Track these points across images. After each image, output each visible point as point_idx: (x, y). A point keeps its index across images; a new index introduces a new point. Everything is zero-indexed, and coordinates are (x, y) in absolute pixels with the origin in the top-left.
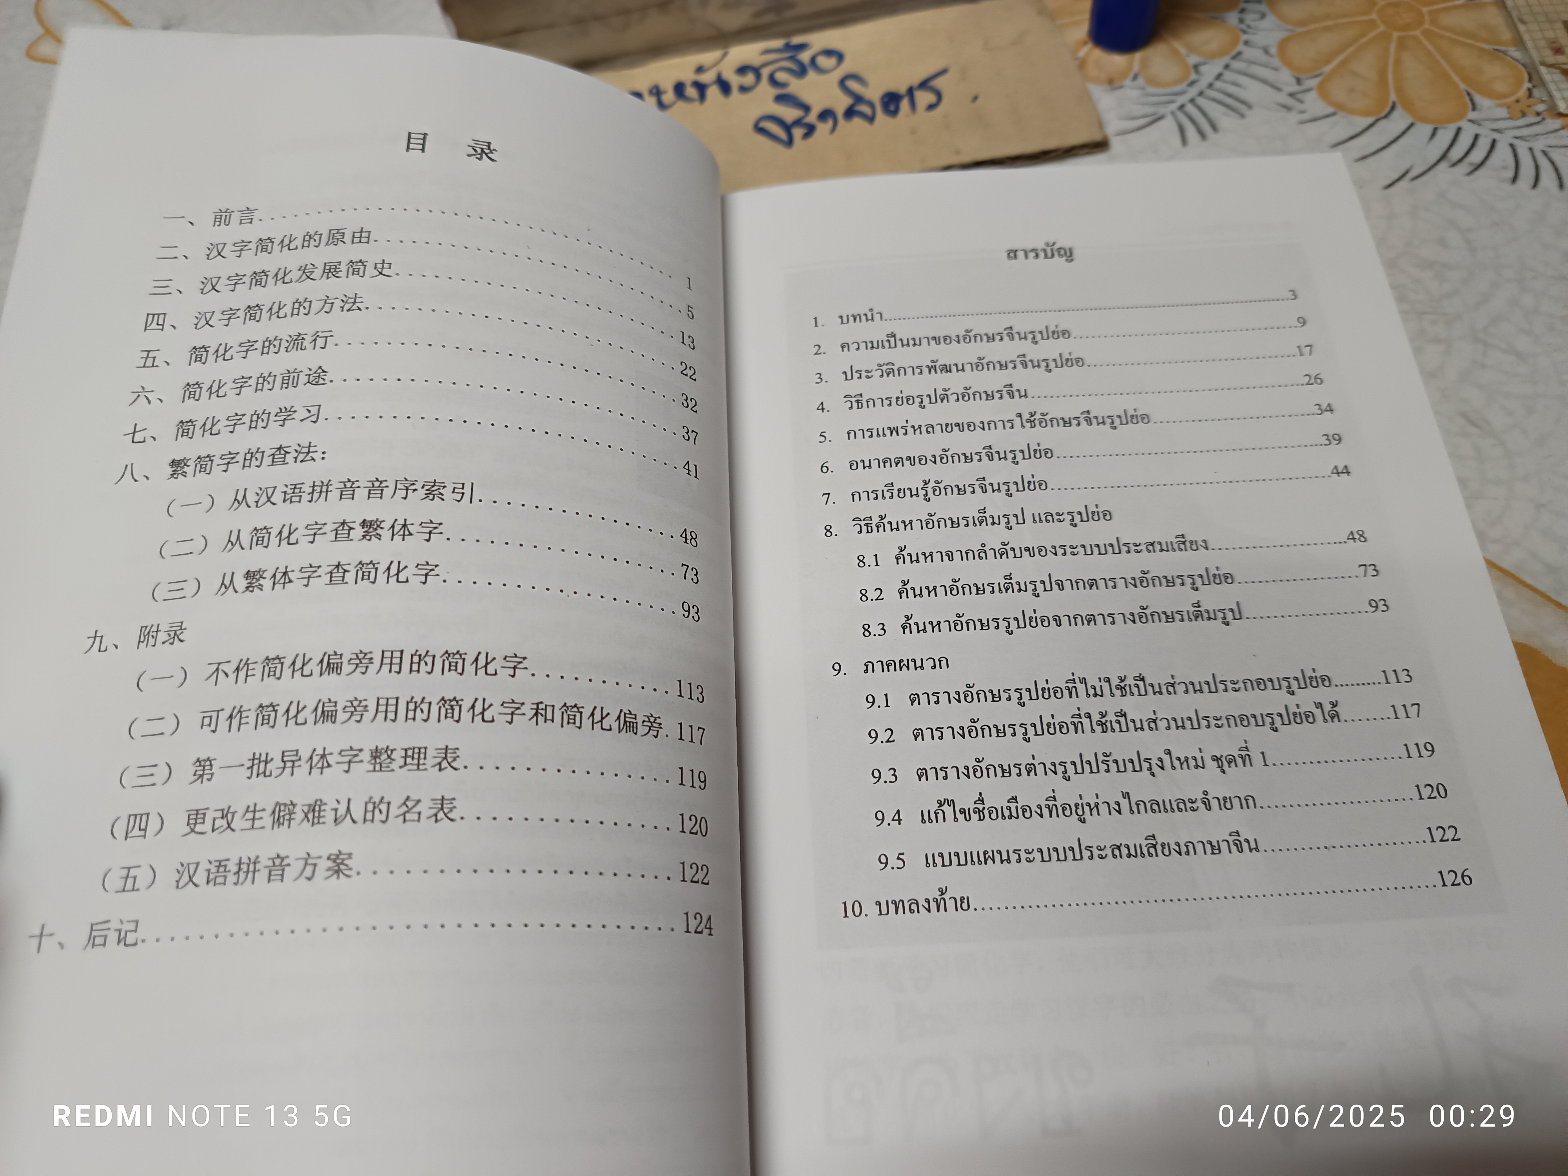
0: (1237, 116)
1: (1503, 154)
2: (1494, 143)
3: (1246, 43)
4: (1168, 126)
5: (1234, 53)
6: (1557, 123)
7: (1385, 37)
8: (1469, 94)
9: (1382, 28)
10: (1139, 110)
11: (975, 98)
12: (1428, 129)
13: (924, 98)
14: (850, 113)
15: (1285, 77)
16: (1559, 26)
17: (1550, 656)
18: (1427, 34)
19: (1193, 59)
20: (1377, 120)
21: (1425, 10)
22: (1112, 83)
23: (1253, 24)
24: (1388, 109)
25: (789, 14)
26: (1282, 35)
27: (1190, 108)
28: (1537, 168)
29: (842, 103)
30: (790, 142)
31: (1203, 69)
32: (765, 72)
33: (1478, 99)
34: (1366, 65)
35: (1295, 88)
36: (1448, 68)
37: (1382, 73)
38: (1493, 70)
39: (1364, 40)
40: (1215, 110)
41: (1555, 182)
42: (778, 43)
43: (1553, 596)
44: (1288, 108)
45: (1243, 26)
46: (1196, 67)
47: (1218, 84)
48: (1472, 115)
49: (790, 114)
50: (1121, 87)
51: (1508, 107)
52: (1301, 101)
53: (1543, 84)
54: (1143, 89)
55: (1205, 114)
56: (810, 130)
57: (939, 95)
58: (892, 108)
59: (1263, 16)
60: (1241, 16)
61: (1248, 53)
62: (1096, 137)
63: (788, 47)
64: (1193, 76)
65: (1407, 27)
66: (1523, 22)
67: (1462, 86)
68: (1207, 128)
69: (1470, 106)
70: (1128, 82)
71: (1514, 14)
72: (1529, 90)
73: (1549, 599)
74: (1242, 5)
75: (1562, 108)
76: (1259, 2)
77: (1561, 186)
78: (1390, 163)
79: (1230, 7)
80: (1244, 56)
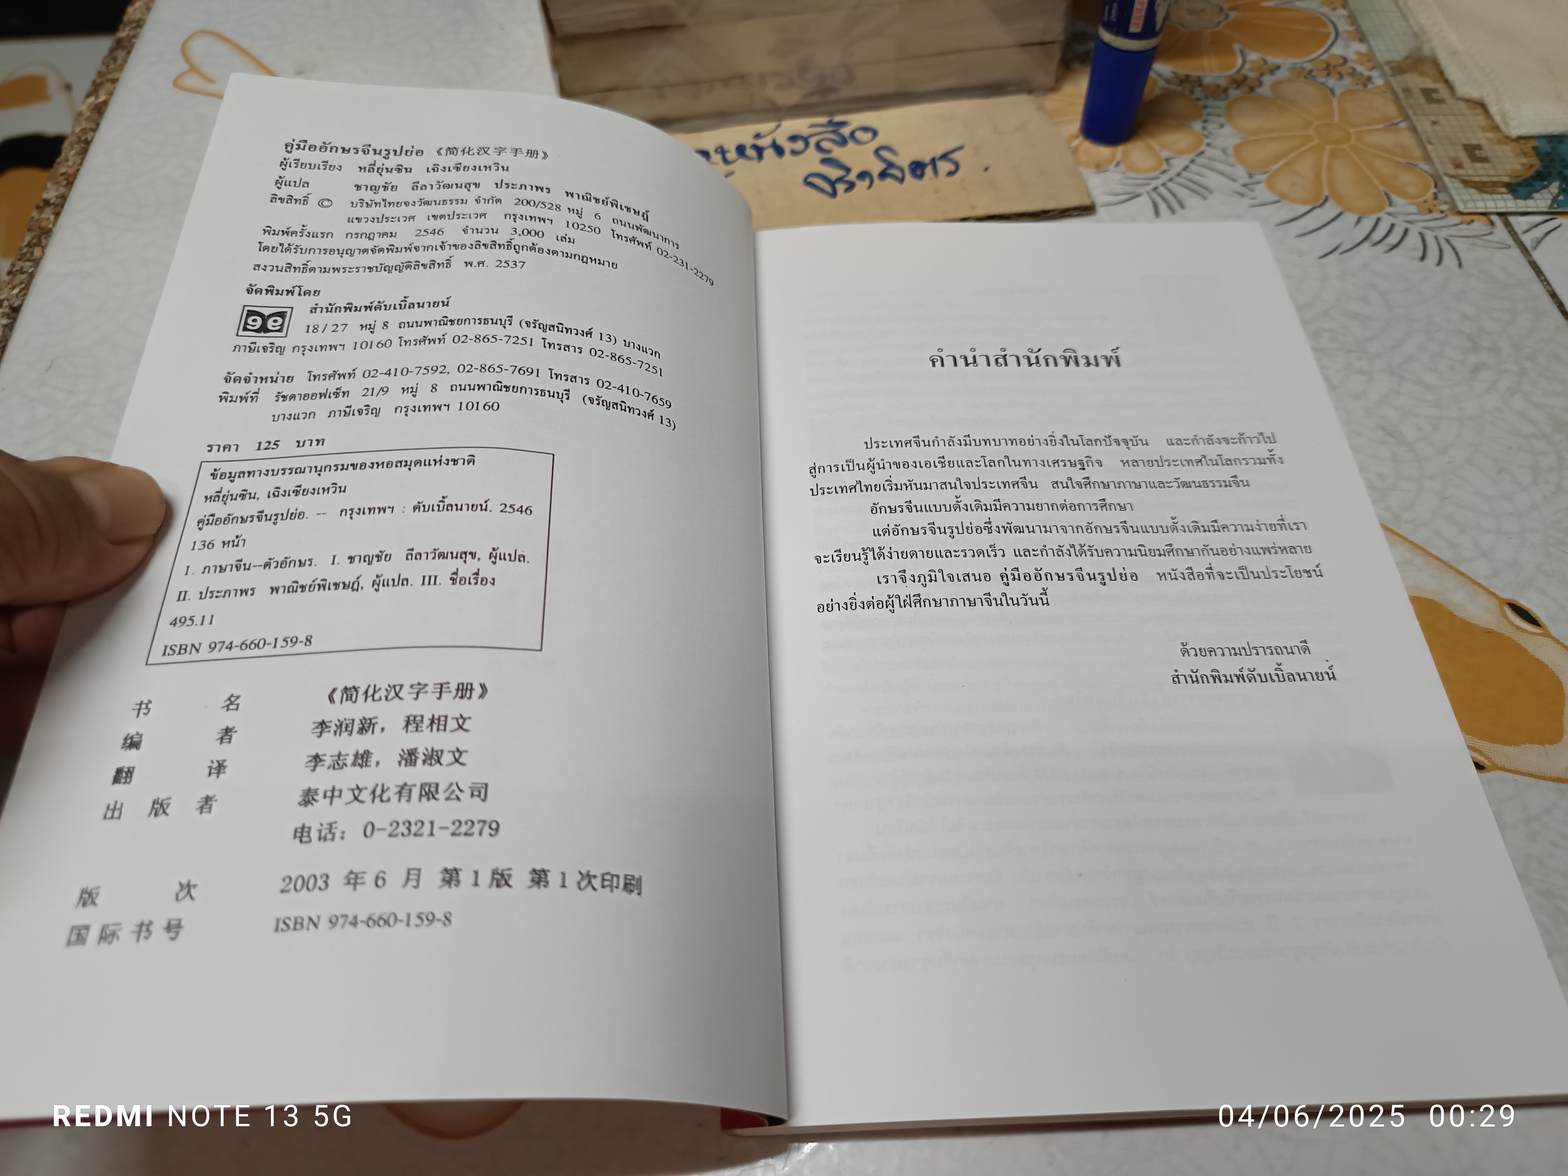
0: (1200, 198)
1: (1413, 240)
2: (1406, 231)
3: (1208, 145)
4: (1143, 203)
5: (1198, 151)
6: (1457, 219)
7: (1320, 148)
8: (1386, 194)
10: (1120, 189)
11: (987, 169)
12: (1353, 217)
13: (944, 167)
14: (883, 175)
15: (1240, 171)
16: (1460, 148)
17: (1452, 609)
18: (1353, 147)
19: (1165, 154)
20: (1314, 208)
21: (1352, 130)
22: (1099, 167)
23: (1214, 132)
24: (1322, 201)
25: (831, 97)
26: (1236, 141)
27: (1162, 190)
28: (1441, 251)
29: (877, 167)
30: (834, 194)
31: (1173, 162)
32: (813, 141)
33: (1395, 198)
34: (1305, 166)
35: (1247, 180)
36: (1370, 174)
37: (1318, 174)
38: (1406, 178)
39: (1303, 149)
40: (1182, 193)
41: (1456, 262)
42: (824, 120)
43: (1454, 565)
44: (1242, 195)
46: (1167, 160)
47: (1185, 174)
48: (1389, 209)
49: (834, 173)
50: (1106, 171)
51: (1418, 205)
52: (1252, 191)
53: (1445, 189)
54: (1124, 173)
55: (1174, 195)
56: (851, 186)
57: (957, 165)
58: (919, 173)
59: (1222, 126)
60: (1204, 125)
61: (1210, 152)
62: (1087, 204)
63: (830, 123)
64: (1165, 167)
65: (1338, 142)
66: (1431, 144)
67: (1382, 188)
68: (1176, 206)
69: (1388, 203)
70: (1111, 167)
71: (1424, 137)
72: (1435, 194)
73: (1451, 568)
74: (1205, 117)
75: (1461, 207)
76: (1219, 115)
77: (1460, 265)
78: (1323, 240)
79: (1195, 117)
80: (1207, 154)
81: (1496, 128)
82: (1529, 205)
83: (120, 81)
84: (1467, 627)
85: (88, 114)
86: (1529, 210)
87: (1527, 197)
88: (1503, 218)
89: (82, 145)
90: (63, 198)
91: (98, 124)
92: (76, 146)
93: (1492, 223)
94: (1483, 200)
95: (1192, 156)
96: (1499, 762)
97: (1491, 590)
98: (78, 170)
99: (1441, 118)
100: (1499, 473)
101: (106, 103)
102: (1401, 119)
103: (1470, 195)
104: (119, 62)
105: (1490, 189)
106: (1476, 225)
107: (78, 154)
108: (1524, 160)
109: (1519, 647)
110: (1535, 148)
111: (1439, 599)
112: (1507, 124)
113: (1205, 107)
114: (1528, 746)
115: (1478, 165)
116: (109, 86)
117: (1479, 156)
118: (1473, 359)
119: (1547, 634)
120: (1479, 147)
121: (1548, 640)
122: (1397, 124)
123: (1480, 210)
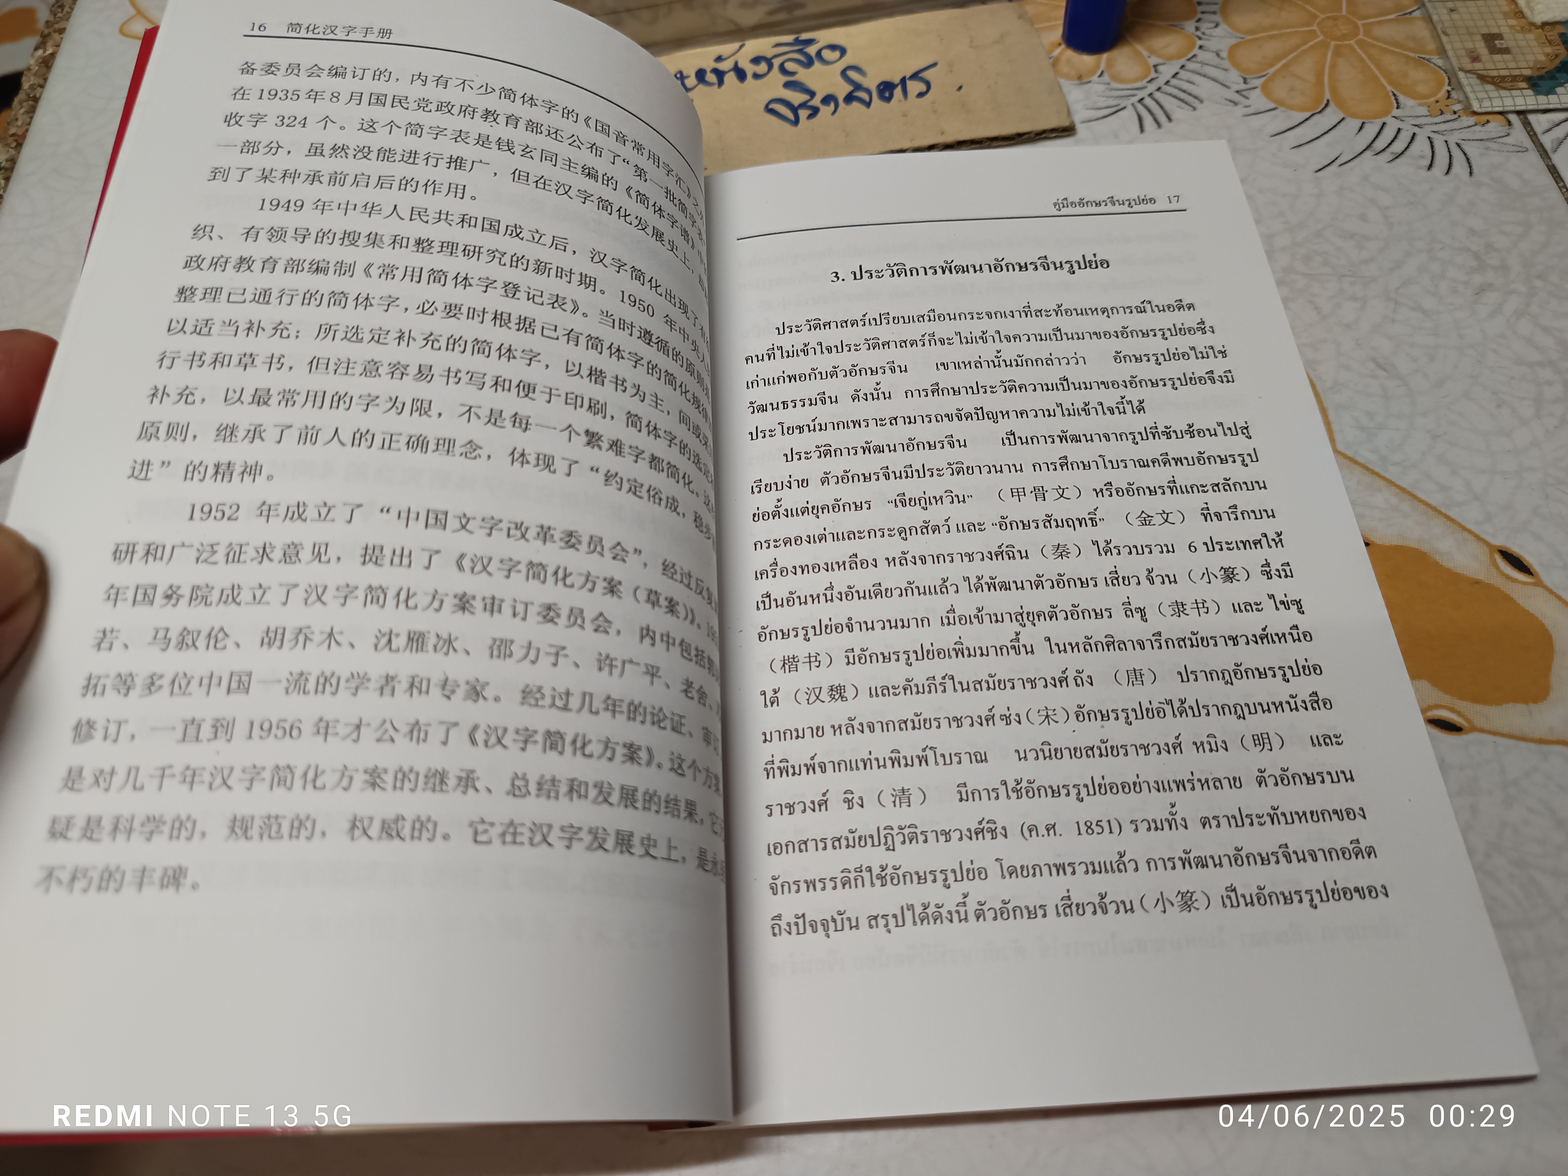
0: (1191, 109)
1: (1421, 146)
2: (1414, 136)
3: (1201, 47)
4: (1129, 115)
5: (1190, 56)
6: (1472, 120)
7: (1324, 45)
8: (1394, 95)
9: (1321, 38)
10: (1102, 102)
11: (960, 88)
12: (1357, 123)
13: (915, 87)
14: (849, 99)
15: (1234, 77)
16: (1479, 37)
17: (1438, 558)
18: (1360, 43)
19: (1153, 60)
20: (1313, 115)
21: (1360, 23)
22: (1081, 79)
23: (1208, 32)
24: (1323, 105)
25: (798, 13)
26: (1234, 41)
27: (1149, 101)
28: (1451, 157)
29: (842, 89)
30: (796, 122)
31: (1162, 68)
32: (777, 62)
33: (1402, 98)
34: (1305, 68)
35: (1242, 86)
36: (1377, 73)
37: (1319, 76)
38: (1417, 75)
39: (1304, 48)
40: (1170, 104)
41: (1467, 170)
42: (790, 38)
43: (1443, 510)
44: (1236, 104)
45: (1198, 33)
46: (1156, 67)
47: (1174, 82)
48: (1396, 112)
49: (797, 98)
50: (1090, 82)
51: (1429, 106)
52: (1247, 98)
53: (1460, 87)
54: (1108, 84)
55: (1162, 107)
56: (815, 111)
57: (928, 85)
58: (887, 95)
59: (1217, 25)
60: (1198, 24)
61: (1202, 56)
62: (1066, 124)
63: (797, 41)
64: (1153, 75)
65: (1344, 37)
66: (1446, 34)
67: (1389, 88)
68: (1162, 118)
69: (1395, 105)
70: (1095, 78)
71: (1439, 27)
72: (1448, 92)
73: (1440, 513)
74: (1199, 16)
75: (1476, 107)
76: (1214, 13)
78: (1321, 151)
79: (1187, 18)
80: (1199, 59)
81: (1519, 14)
82: (1553, 101)
83: (67, 31)
84: (1454, 577)
85: (37, 68)
86: (1551, 107)
87: (1550, 91)
88: (1521, 117)
89: (31, 103)
90: (13, 161)
91: (45, 80)
92: (25, 104)
93: (1510, 123)
94: (1501, 97)
95: (1182, 61)
96: (1479, 722)
97: (1483, 536)
98: (27, 130)
99: (1460, 6)
100: (1499, 406)
101: (53, 55)
102: (1415, 8)
103: (1486, 92)
104: (67, 9)
105: (1508, 85)
106: (1491, 126)
107: (27, 112)
108: (1549, 50)
109: (1507, 598)
110: (1562, 35)
111: (1425, 548)
112: (1532, 10)
113: (1200, 4)
114: (1510, 705)
115: (1497, 57)
116: (56, 36)
117: (1499, 46)
118: (1478, 279)
119: (1539, 584)
120: (1499, 36)
121: (1539, 590)
122: (1410, 13)
123: (1497, 109)
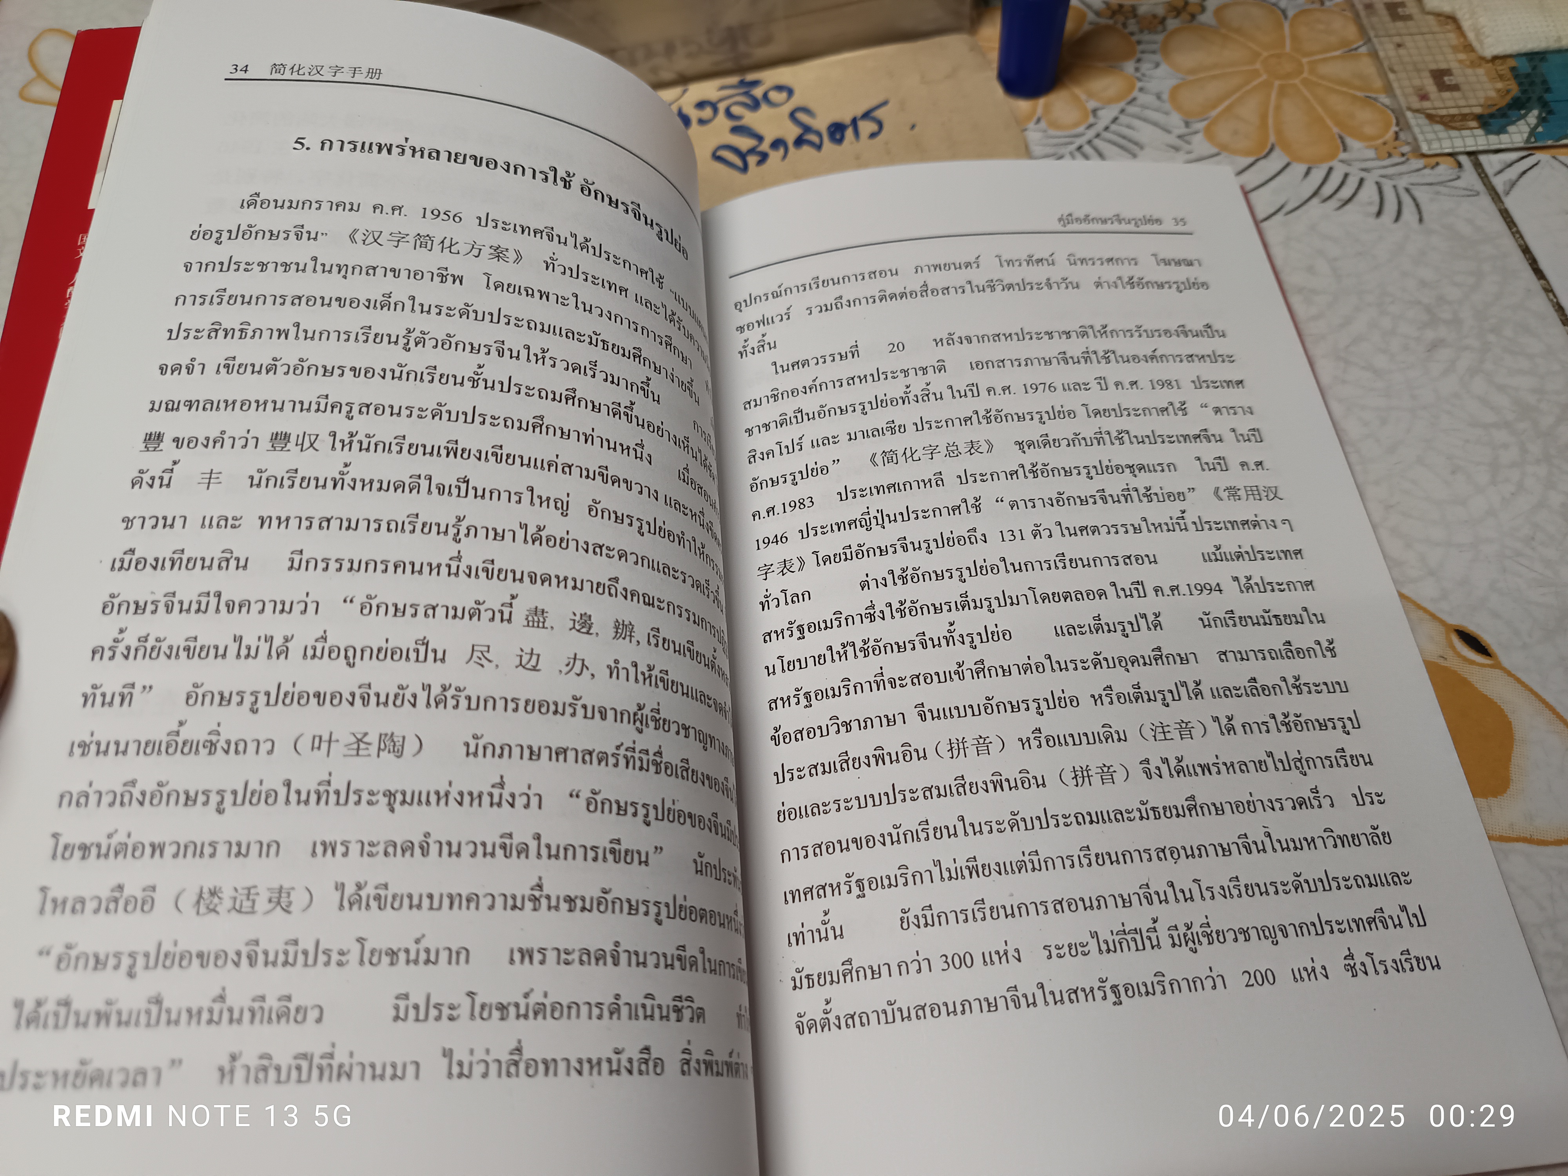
0: (1130, 156)
1: (1369, 192)
2: (1361, 181)
3: (1141, 90)
5: (1129, 98)
6: (1419, 163)
7: (1268, 85)
8: (1341, 138)
10: (1041, 150)
11: (913, 127)
12: (1301, 168)
14: (799, 142)
15: (1175, 120)
16: (1427, 74)
18: (1305, 82)
19: (1092, 104)
20: (1257, 160)
21: (1305, 60)
23: (1148, 73)
24: (1267, 150)
26: (1173, 82)
27: (1087, 149)
28: (1400, 204)
29: (792, 133)
30: (744, 168)
31: (1101, 113)
32: (722, 106)
33: (1349, 141)
34: (1249, 110)
35: (1183, 130)
36: (1322, 114)
37: (1264, 117)
38: (1365, 116)
39: (1248, 88)
40: (1109, 151)
41: (1417, 217)
42: (734, 80)
44: (1177, 149)
45: (1138, 75)
46: (1094, 112)
47: (1114, 127)
48: (1343, 156)
49: (745, 143)
50: (1026, 129)
51: (1376, 149)
52: (1189, 143)
53: (1409, 127)
54: (1045, 131)
55: (1101, 154)
56: (763, 157)
58: (838, 136)
59: (1157, 65)
60: (1137, 65)
61: (1143, 98)
63: (743, 83)
64: (1091, 120)
65: (1288, 76)
66: (1393, 71)
67: (1336, 130)
69: (1341, 148)
70: (1032, 125)
71: (1386, 64)
72: (1396, 133)
74: (1139, 55)
75: (1425, 149)
76: (1154, 52)
77: (1421, 220)
78: (1266, 200)
79: (1127, 57)
80: (1139, 102)
81: (1468, 48)
82: (1504, 141)
86: (1503, 146)
87: (1501, 130)
88: (1473, 158)
93: (1460, 165)
94: (1451, 138)
95: (1122, 104)
97: (1439, 614)
99: (1407, 40)
100: (1453, 472)
102: (1361, 43)
103: (1435, 132)
105: (1458, 124)
106: (1441, 169)
108: (1500, 85)
109: (1465, 682)
110: (1513, 69)
112: (1481, 43)
113: (1139, 42)
115: (1447, 95)
117: (1448, 83)
118: (1430, 335)
119: (1498, 666)
120: (1448, 72)
121: (1498, 672)
122: (1356, 49)
123: (1447, 151)
